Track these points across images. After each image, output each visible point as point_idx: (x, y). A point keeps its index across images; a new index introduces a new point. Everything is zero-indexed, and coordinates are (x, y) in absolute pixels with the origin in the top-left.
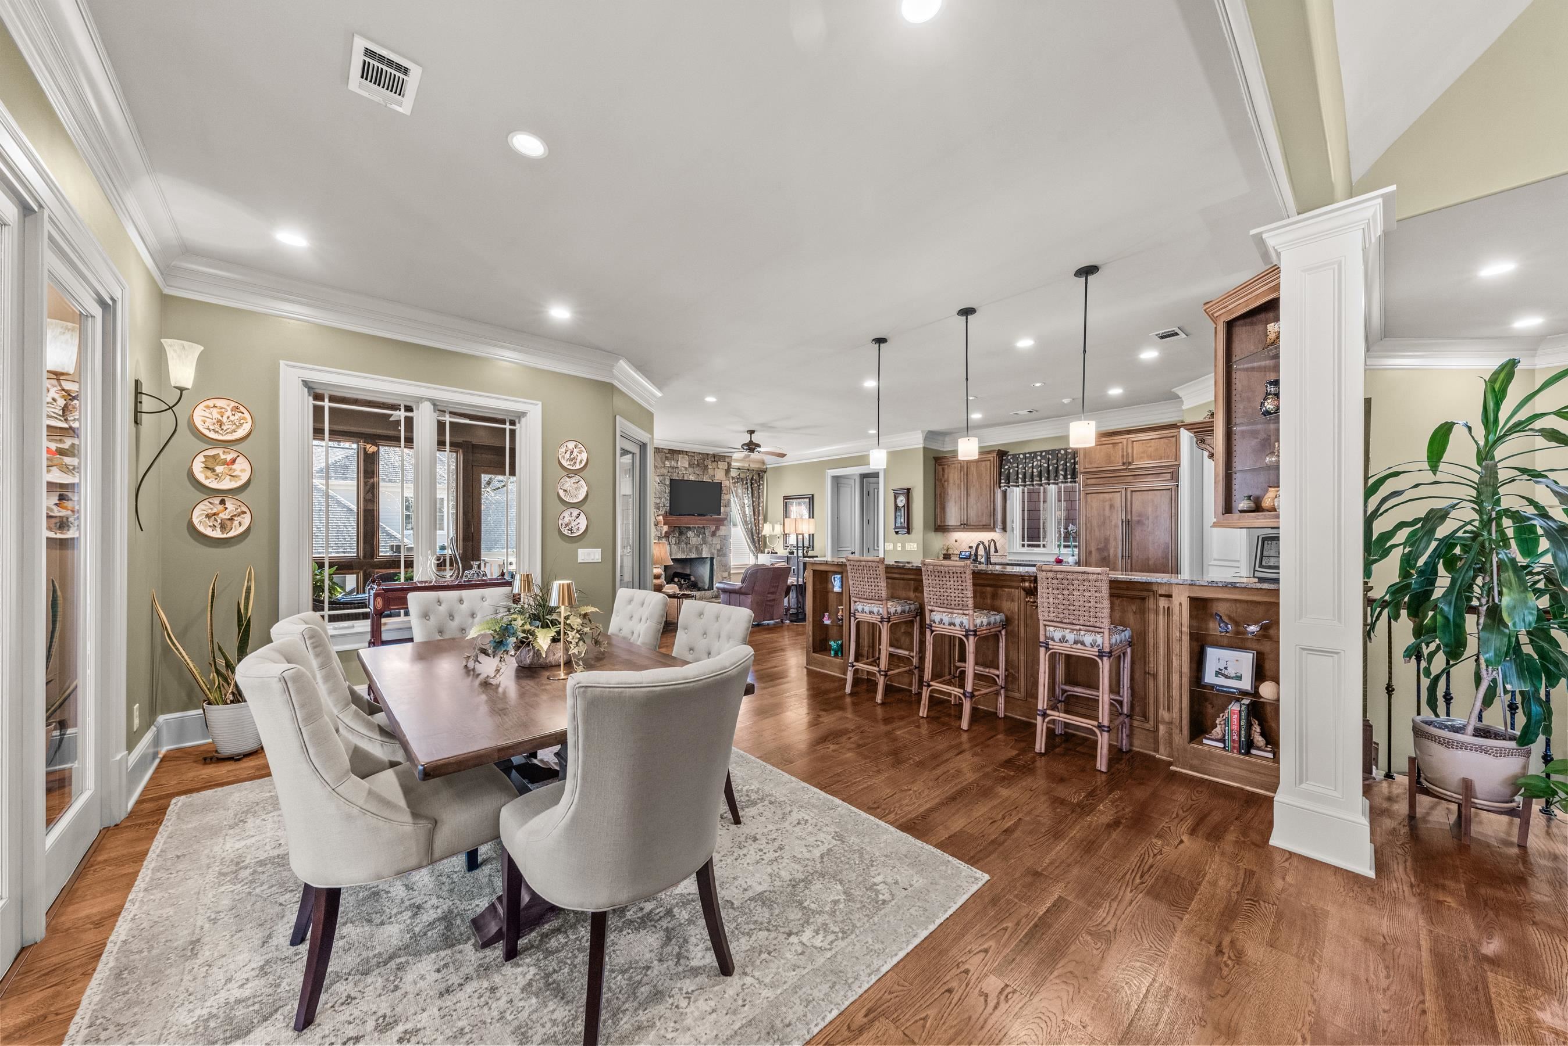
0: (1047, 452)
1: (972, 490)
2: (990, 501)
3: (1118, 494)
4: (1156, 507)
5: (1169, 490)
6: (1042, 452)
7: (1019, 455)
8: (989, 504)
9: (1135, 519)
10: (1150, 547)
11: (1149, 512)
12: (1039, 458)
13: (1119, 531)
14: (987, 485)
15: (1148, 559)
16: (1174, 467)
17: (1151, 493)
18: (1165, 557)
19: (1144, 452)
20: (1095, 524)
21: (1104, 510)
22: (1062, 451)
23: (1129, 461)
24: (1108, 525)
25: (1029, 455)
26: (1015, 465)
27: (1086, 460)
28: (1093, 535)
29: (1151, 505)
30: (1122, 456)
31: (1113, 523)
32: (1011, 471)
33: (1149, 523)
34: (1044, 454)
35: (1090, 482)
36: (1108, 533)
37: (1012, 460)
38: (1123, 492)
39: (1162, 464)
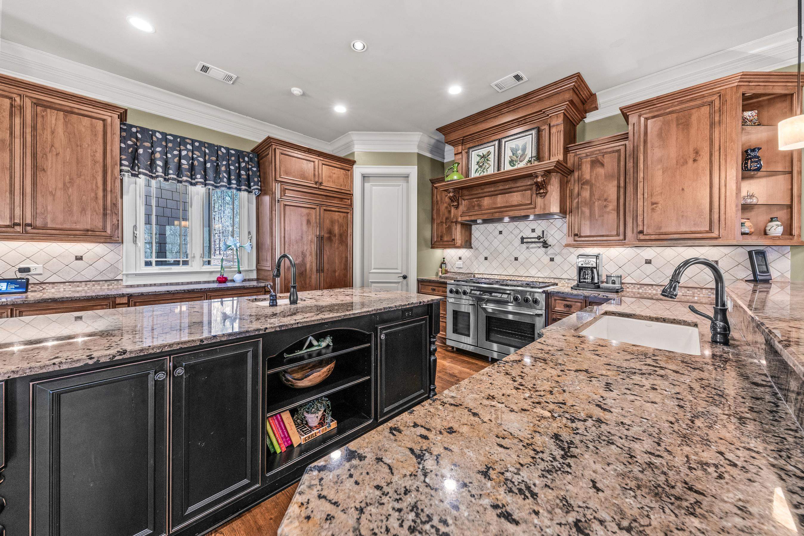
1: (50, 162)
2: (105, 190)
3: (314, 210)
4: (341, 226)
5: (348, 213)
6: (193, 141)
7: (154, 132)
8: (100, 194)
9: (326, 235)
10: (337, 261)
11: (336, 230)
12: (189, 147)
13: (314, 247)
14: (95, 162)
15: (335, 271)
16: (350, 195)
17: (337, 213)
18: (346, 269)
19: (330, 177)
20: (293, 238)
21: (302, 224)
22: (222, 149)
23: (320, 181)
24: (305, 239)
25: (172, 138)
26: (148, 144)
27: (282, 168)
28: (291, 250)
29: (337, 224)
30: (314, 175)
31: (310, 238)
32: (141, 151)
33: (336, 239)
34: (197, 144)
35: (288, 193)
36: (305, 248)
37: (139, 136)
38: (318, 209)
39: (343, 191)
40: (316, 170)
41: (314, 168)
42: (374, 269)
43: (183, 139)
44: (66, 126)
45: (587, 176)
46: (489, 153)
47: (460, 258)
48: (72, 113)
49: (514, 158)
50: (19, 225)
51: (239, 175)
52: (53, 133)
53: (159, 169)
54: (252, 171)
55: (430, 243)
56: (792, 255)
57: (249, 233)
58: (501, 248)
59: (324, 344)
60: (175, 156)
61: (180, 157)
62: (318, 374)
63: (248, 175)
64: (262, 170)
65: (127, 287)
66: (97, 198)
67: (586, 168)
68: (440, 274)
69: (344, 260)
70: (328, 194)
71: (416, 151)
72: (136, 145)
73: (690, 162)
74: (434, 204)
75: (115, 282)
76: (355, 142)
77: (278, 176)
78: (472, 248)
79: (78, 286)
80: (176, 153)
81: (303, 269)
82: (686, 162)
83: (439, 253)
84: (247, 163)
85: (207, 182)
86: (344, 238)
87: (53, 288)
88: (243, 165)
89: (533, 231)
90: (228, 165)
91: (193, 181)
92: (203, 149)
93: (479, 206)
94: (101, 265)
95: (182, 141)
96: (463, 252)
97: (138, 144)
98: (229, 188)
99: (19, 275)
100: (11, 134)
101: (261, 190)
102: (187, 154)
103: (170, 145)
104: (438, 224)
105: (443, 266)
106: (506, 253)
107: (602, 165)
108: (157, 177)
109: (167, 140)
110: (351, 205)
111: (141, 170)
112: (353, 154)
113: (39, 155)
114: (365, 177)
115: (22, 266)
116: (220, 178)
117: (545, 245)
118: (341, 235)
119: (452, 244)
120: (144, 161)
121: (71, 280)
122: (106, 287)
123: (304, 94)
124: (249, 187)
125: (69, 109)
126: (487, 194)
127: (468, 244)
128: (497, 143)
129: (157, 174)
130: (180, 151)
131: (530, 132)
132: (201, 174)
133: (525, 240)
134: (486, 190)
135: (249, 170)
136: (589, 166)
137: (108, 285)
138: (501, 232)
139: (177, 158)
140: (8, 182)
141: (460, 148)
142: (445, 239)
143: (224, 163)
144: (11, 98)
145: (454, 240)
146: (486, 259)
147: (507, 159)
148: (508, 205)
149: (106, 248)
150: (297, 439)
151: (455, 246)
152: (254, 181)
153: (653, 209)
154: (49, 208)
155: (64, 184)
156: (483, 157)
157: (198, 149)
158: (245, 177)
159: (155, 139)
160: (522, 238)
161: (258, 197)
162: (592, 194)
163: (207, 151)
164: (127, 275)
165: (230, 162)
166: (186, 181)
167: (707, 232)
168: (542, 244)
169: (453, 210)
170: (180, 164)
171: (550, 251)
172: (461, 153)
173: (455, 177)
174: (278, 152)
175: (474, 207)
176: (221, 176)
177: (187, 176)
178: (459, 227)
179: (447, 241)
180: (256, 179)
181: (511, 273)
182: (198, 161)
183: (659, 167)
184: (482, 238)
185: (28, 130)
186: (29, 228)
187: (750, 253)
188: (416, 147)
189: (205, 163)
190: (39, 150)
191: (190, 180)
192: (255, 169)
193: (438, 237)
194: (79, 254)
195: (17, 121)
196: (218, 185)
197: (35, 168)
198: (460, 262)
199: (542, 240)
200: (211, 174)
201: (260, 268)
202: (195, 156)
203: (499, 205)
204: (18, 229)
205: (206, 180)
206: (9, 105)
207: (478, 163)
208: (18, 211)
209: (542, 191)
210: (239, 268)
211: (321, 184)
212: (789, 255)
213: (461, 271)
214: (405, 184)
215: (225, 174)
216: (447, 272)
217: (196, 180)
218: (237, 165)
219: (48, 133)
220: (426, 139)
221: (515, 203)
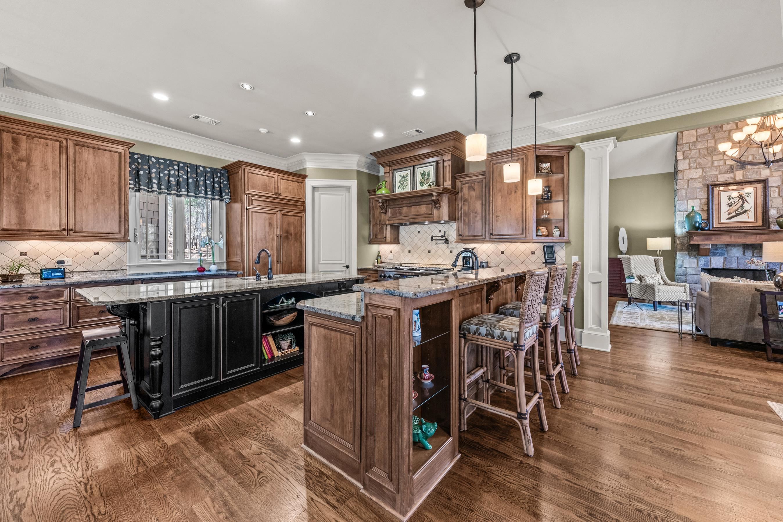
0: (185, 164)
1: (84, 184)
2: (120, 204)
3: (274, 215)
4: (295, 227)
5: (301, 217)
6: (179, 163)
7: (150, 157)
8: (117, 206)
9: (284, 235)
10: (293, 254)
11: (292, 230)
12: (176, 167)
13: (275, 243)
14: (114, 183)
15: (291, 263)
16: (303, 203)
17: (292, 217)
18: (300, 260)
19: (287, 189)
20: (258, 237)
21: (265, 226)
22: (201, 168)
23: (279, 192)
24: (268, 238)
25: (163, 161)
26: (146, 167)
27: (250, 184)
28: (257, 246)
29: (292, 226)
30: (275, 188)
31: (271, 237)
32: (141, 173)
33: (292, 238)
34: (181, 165)
35: (254, 203)
36: (268, 245)
37: (140, 161)
38: (278, 215)
39: (297, 199)
40: (276, 184)
41: (275, 182)
42: (323, 261)
43: (171, 161)
44: (95, 158)
45: (466, 196)
46: (407, 175)
47: (391, 252)
48: (99, 149)
49: (423, 180)
50: (64, 230)
51: (213, 187)
52: (86, 164)
53: (155, 186)
54: (224, 184)
55: (367, 240)
56: (566, 248)
57: (221, 233)
58: (419, 244)
59: (290, 302)
60: (165, 175)
61: (169, 175)
62: (288, 317)
63: (220, 187)
64: (232, 184)
65: (130, 275)
66: (115, 209)
67: (466, 190)
68: (376, 264)
69: (298, 253)
70: (285, 202)
71: (356, 168)
72: (138, 168)
73: (513, 192)
74: (371, 209)
75: (122, 272)
76: (307, 160)
77: (246, 189)
78: (399, 244)
79: (96, 274)
80: (166, 172)
81: (267, 261)
82: (511, 193)
83: (375, 248)
84: (220, 178)
85: (190, 194)
86: (298, 237)
87: (79, 275)
88: (216, 179)
89: (440, 231)
90: (205, 180)
91: (178, 194)
92: (186, 168)
93: (400, 213)
94: (112, 258)
95: (170, 163)
96: (393, 247)
97: (139, 167)
98: (206, 198)
99: (57, 266)
100: (60, 166)
101: (231, 199)
102: (174, 173)
103: (162, 167)
104: (373, 225)
105: (379, 258)
106: (423, 248)
107: (474, 190)
108: (153, 191)
109: (159, 163)
110: (304, 210)
111: (142, 187)
112: (305, 169)
113: (77, 180)
114: (315, 188)
115: (60, 259)
116: (198, 190)
117: (447, 241)
118: (296, 234)
119: (383, 241)
120: (144, 180)
121: (91, 270)
122: (114, 275)
123: (268, 132)
124: (221, 197)
125: (96, 146)
126: (405, 205)
127: (396, 240)
128: (412, 168)
129: (153, 189)
130: (169, 171)
131: (432, 164)
132: (184, 188)
133: (434, 238)
134: (404, 202)
135: (221, 183)
136: (467, 190)
137: (117, 274)
138: (419, 232)
139: (167, 177)
140: (58, 200)
141: (388, 168)
142: (379, 237)
143: (202, 178)
144: (60, 142)
145: (385, 237)
146: (409, 252)
147: (419, 181)
148: (418, 213)
149: (115, 246)
150: (276, 353)
151: (385, 243)
152: (225, 192)
153: (497, 220)
154: (84, 218)
155: (93, 200)
156: (403, 177)
157: (183, 168)
158: (218, 189)
159: (151, 163)
160: (432, 237)
161: (228, 205)
162: (469, 209)
163: (189, 170)
164: (130, 266)
165: (207, 178)
166: (174, 194)
167: (521, 235)
168: (443, 241)
169: (383, 215)
170: (169, 181)
171: (450, 245)
172: (389, 172)
173: (383, 191)
174: (246, 171)
175: (397, 214)
176: (200, 189)
177: (175, 190)
178: (389, 227)
179: (380, 239)
180: (227, 191)
181: (426, 263)
182: (183, 178)
183: (500, 194)
184: (407, 236)
185: (71, 163)
186: (71, 232)
187: (544, 246)
188: (356, 165)
189: (188, 179)
190: (77, 176)
191: (176, 192)
192: (225, 182)
193: (373, 235)
194: (96, 251)
195: (64, 157)
196: (197, 196)
197: (75, 189)
198: (391, 255)
199: (444, 238)
200: (192, 188)
201: (230, 260)
202: (180, 174)
203: (413, 214)
204: (64, 233)
205: (188, 192)
206: (58, 146)
207: (400, 181)
208: (64, 221)
209: (437, 206)
210: (214, 260)
211: (280, 194)
212: (564, 248)
213: (392, 262)
214: (347, 194)
215: (203, 188)
216: (381, 262)
217: (181, 193)
218: (212, 179)
219: (83, 164)
220: (364, 159)
221: (422, 213)
